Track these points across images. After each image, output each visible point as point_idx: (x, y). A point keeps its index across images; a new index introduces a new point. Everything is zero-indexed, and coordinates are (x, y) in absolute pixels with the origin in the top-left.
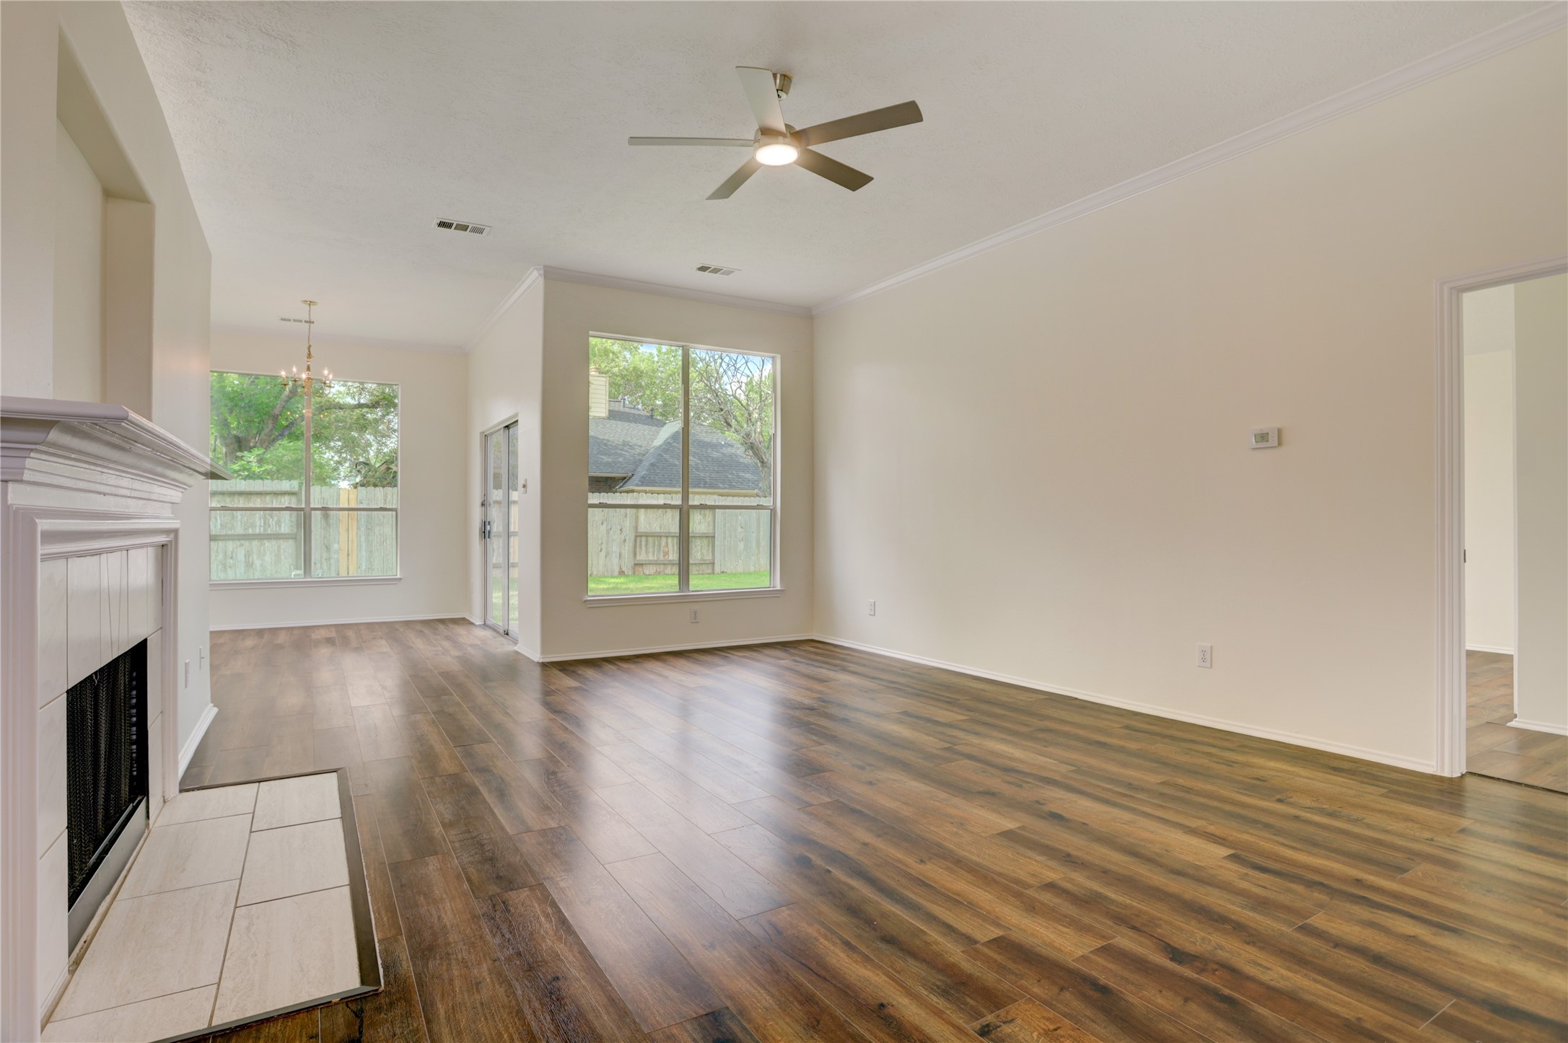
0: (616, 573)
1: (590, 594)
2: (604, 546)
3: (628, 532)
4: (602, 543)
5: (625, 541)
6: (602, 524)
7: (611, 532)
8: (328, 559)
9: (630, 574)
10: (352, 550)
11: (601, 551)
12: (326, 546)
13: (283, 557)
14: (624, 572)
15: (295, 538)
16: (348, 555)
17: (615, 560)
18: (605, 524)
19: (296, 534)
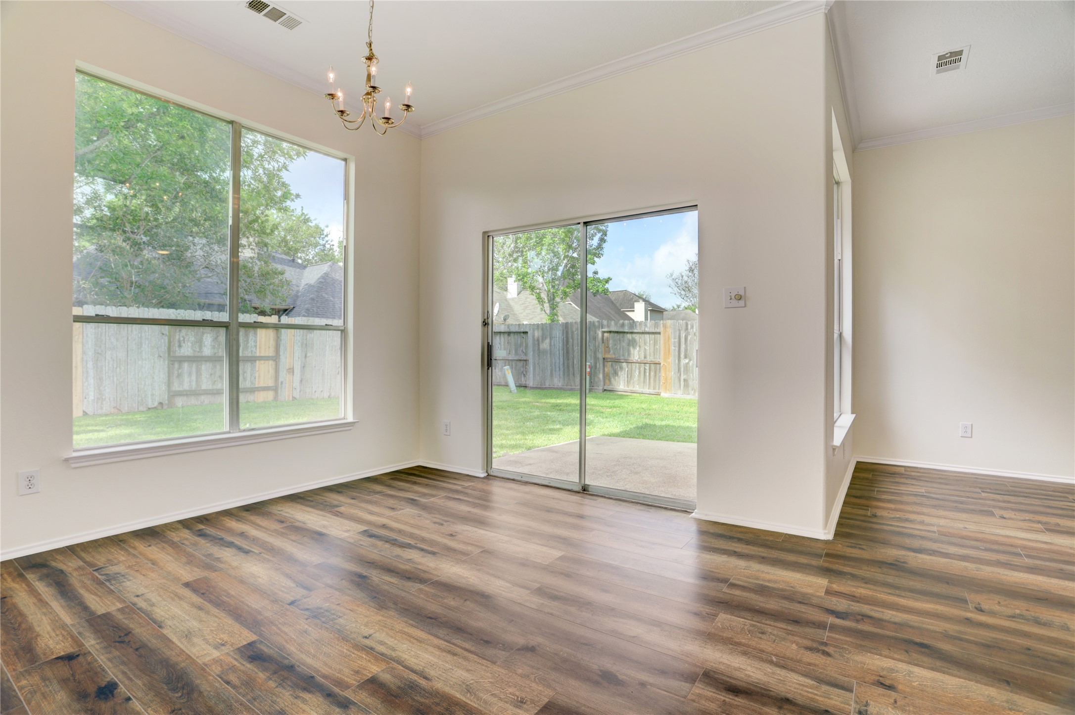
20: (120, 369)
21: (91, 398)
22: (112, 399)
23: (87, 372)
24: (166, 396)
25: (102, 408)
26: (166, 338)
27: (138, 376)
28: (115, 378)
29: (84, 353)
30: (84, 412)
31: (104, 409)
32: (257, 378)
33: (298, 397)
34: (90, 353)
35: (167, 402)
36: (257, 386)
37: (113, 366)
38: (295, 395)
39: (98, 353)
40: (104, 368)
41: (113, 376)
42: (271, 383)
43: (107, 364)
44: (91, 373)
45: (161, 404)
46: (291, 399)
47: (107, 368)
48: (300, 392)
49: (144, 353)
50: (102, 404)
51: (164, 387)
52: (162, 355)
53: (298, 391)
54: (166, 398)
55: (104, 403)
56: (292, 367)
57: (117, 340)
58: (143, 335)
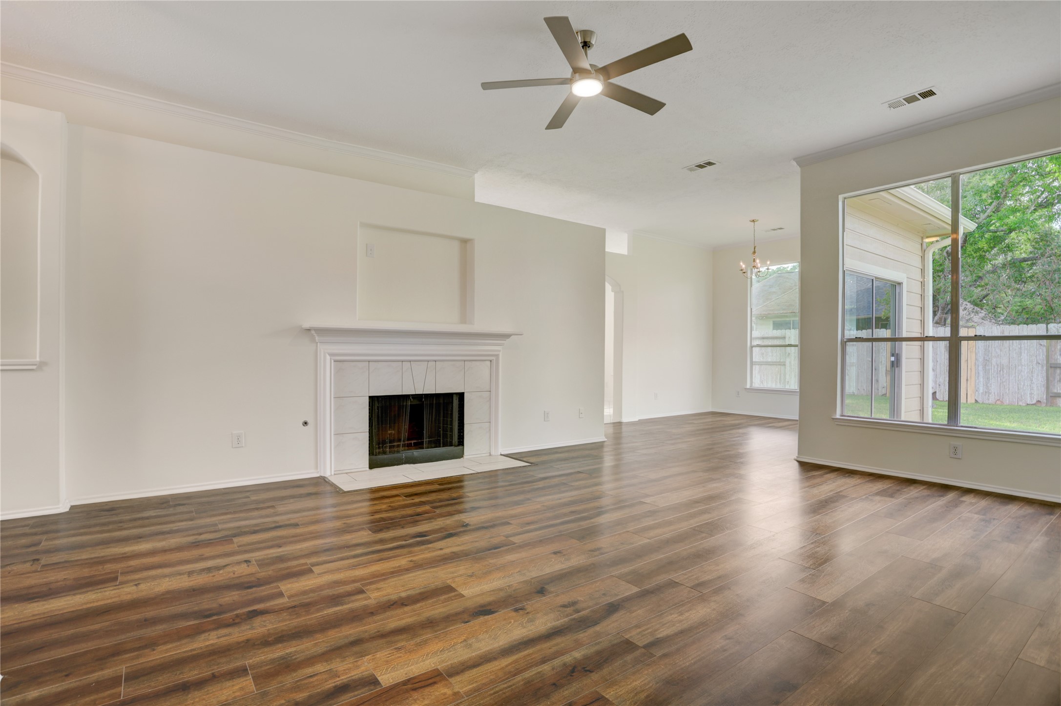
10: (971, 377)
16: (967, 380)
20: (1003, 372)
21: (981, 391)
22: (996, 393)
23: (978, 373)
24: (1045, 396)
25: (988, 400)
26: (1045, 349)
27: (1018, 378)
28: (999, 379)
29: (976, 359)
30: (976, 400)
31: (990, 400)
34: (981, 360)
35: (1045, 401)
37: (998, 369)
39: (986, 360)
40: (991, 371)
41: (997, 377)
43: (993, 368)
44: (981, 373)
45: (1039, 401)
47: (993, 370)
49: (1023, 360)
50: (989, 396)
51: (1043, 389)
52: (1040, 362)
54: (1045, 398)
55: (990, 396)
57: (1001, 350)
58: (1022, 346)
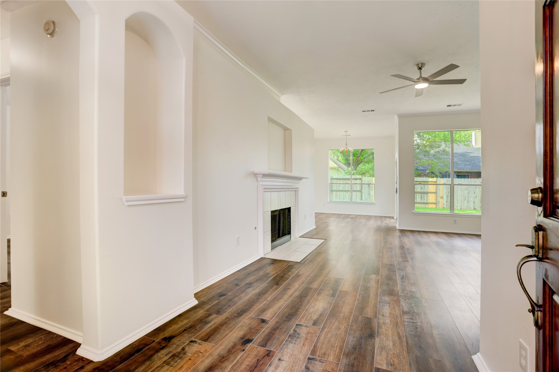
0: (472, 209)
1: (416, 210)
2: (466, 198)
3: (478, 193)
4: (466, 197)
5: (476, 197)
6: (466, 190)
7: (470, 193)
8: (370, 198)
9: (479, 209)
11: (465, 200)
12: (369, 194)
13: (358, 197)
14: (476, 209)
15: (361, 192)
17: (472, 204)
18: (467, 190)
19: (361, 191)
32: (429, 199)
33: (445, 207)
36: (429, 202)
38: (444, 207)
42: (434, 201)
46: (442, 208)
48: (446, 206)
53: (446, 205)
56: (442, 196)
